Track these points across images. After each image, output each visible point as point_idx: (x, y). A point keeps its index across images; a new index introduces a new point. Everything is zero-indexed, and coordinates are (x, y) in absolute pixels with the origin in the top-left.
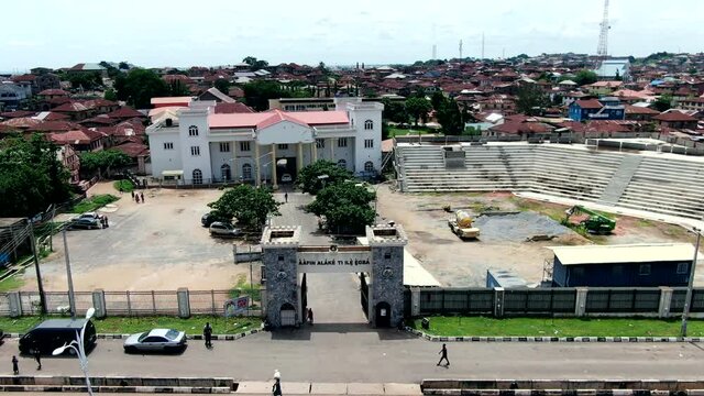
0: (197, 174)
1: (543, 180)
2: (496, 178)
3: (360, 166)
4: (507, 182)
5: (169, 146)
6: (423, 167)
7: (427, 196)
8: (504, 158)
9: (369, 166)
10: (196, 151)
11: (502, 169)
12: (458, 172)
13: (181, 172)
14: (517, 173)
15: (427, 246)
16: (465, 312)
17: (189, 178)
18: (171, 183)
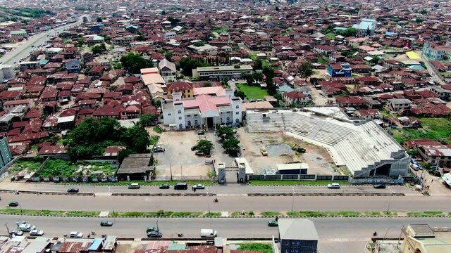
0: (181, 125)
1: (294, 127)
2: (279, 126)
3: (234, 121)
4: (283, 128)
5: (169, 115)
6: (256, 122)
7: (256, 134)
8: (283, 118)
9: (237, 120)
10: (180, 118)
11: (281, 122)
12: (267, 124)
13: (175, 125)
14: (286, 124)
15: (253, 157)
16: (258, 179)
17: (178, 127)
18: (173, 129)
